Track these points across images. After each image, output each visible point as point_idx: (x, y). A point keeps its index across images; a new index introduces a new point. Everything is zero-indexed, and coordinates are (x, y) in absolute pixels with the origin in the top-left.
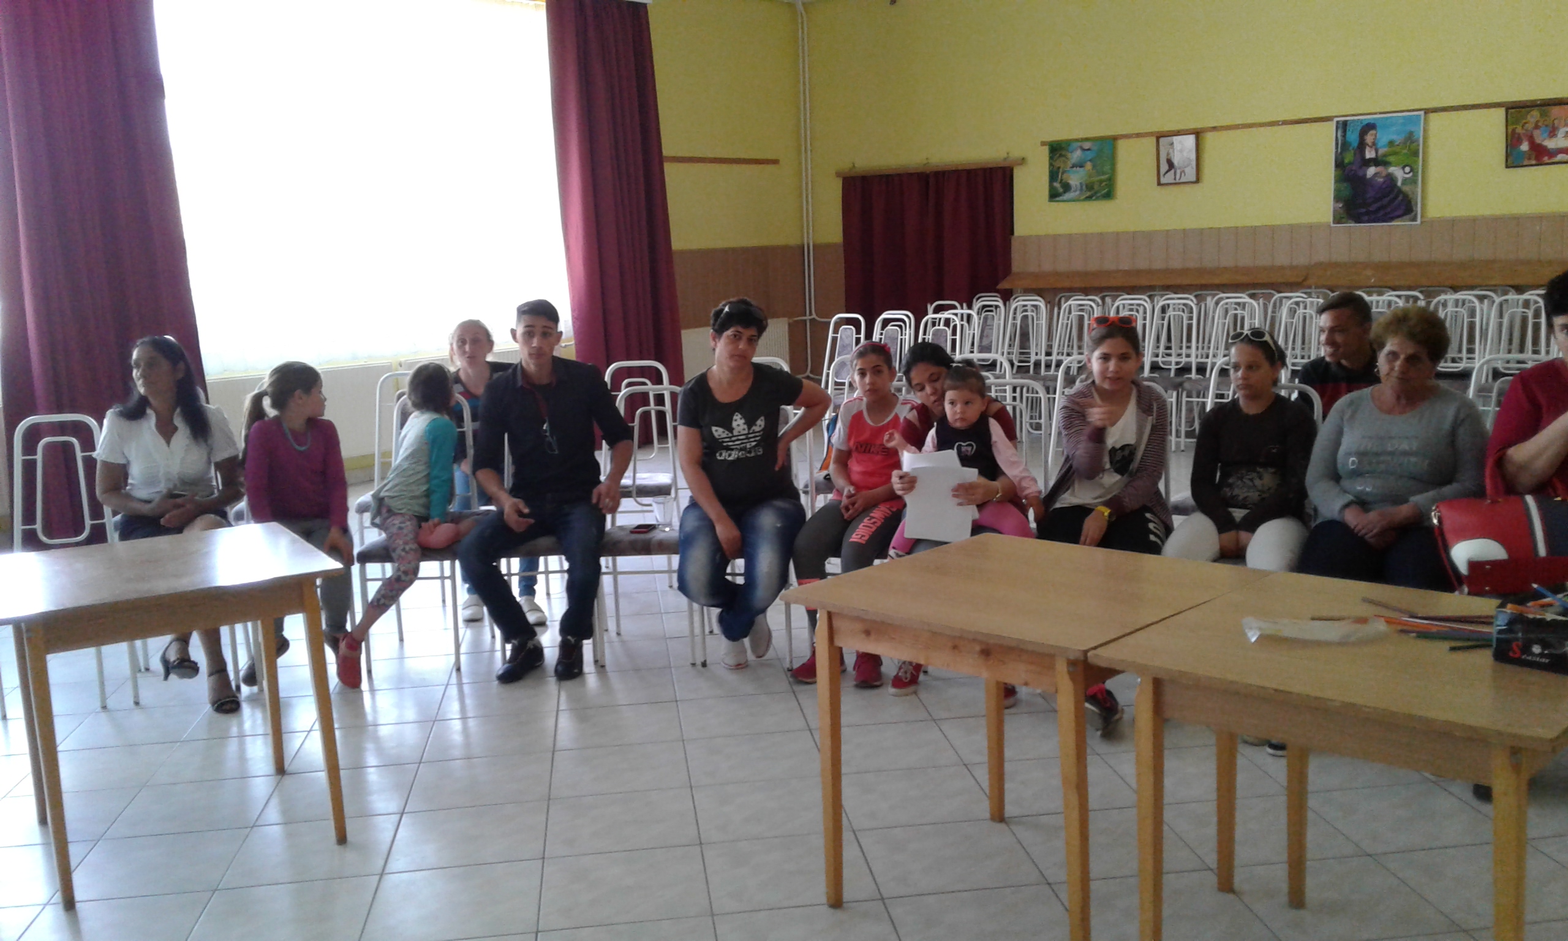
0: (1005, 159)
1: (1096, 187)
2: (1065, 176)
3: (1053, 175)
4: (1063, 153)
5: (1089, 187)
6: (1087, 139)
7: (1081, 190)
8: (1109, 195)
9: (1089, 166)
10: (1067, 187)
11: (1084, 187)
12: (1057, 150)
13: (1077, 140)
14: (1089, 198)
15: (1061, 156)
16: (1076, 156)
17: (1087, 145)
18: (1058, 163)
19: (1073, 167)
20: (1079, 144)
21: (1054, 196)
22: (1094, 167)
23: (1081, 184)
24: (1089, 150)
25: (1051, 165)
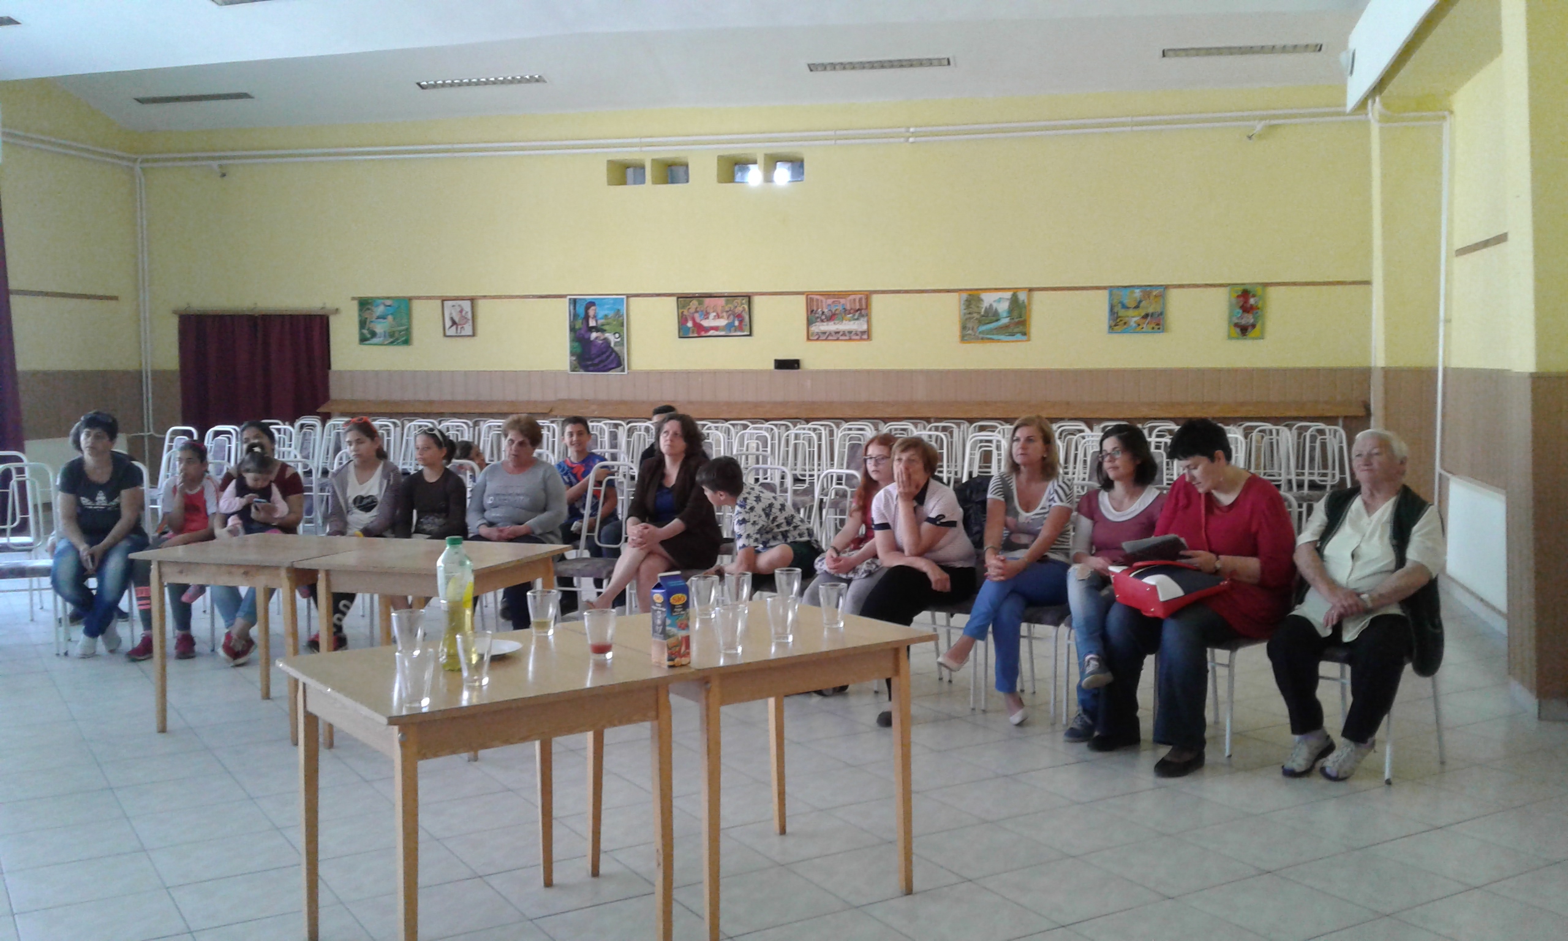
0: (323, 308)
1: (396, 335)
2: (372, 325)
3: (363, 324)
4: (369, 307)
5: (392, 335)
6: (388, 298)
7: (385, 336)
8: (407, 342)
9: (390, 318)
10: (374, 334)
11: (387, 334)
12: (365, 304)
13: (379, 298)
14: (392, 343)
15: (368, 309)
16: (380, 310)
17: (388, 302)
18: (366, 315)
19: (378, 318)
20: (382, 301)
21: (363, 340)
22: (394, 319)
23: (385, 332)
24: (389, 306)
25: (360, 315)
